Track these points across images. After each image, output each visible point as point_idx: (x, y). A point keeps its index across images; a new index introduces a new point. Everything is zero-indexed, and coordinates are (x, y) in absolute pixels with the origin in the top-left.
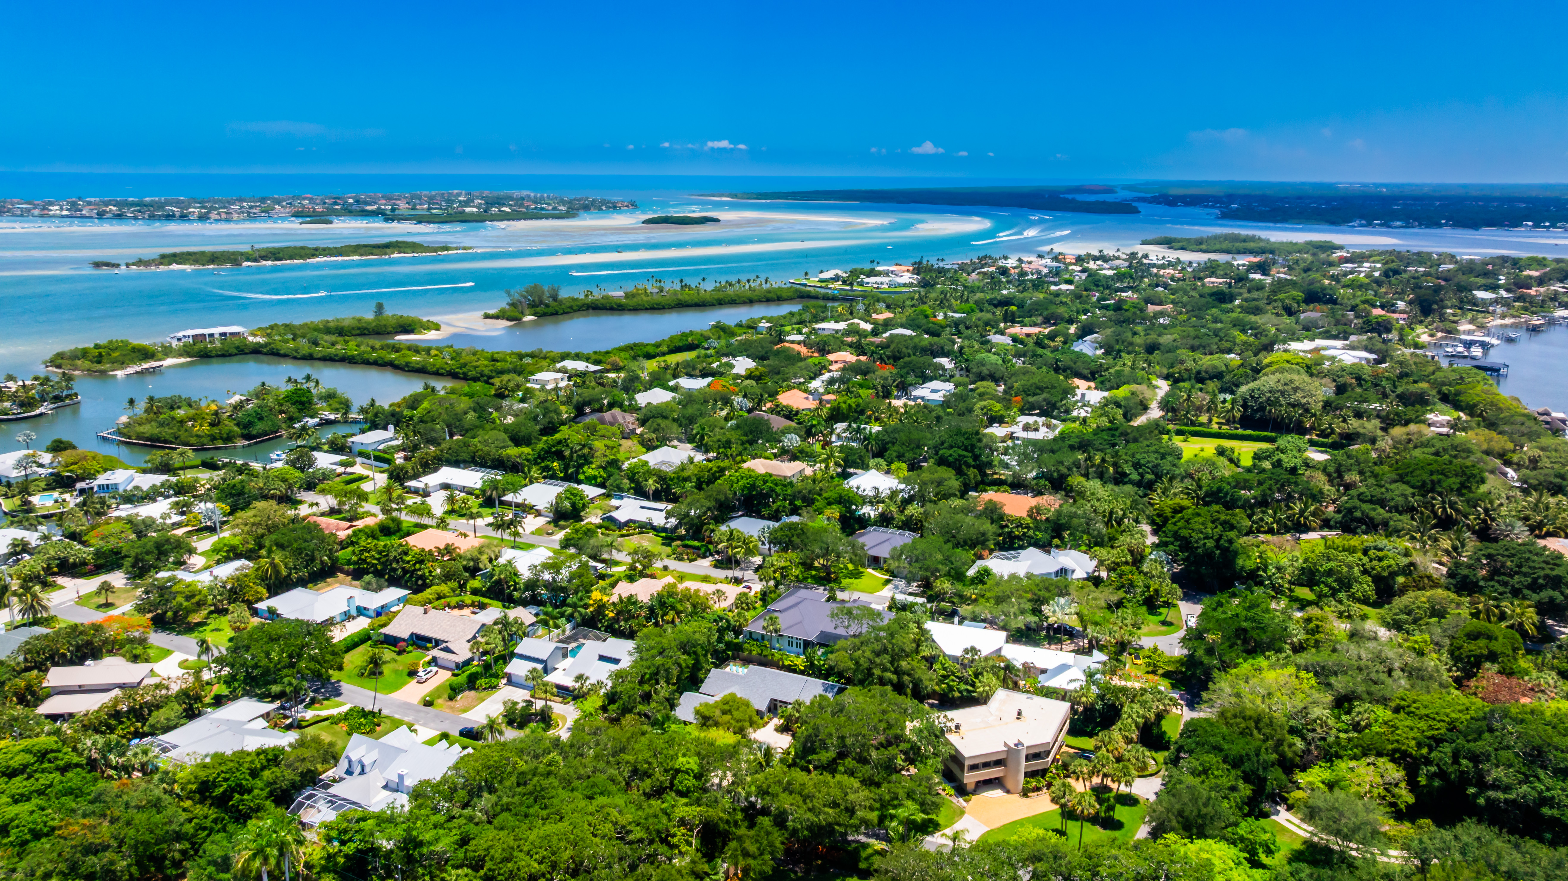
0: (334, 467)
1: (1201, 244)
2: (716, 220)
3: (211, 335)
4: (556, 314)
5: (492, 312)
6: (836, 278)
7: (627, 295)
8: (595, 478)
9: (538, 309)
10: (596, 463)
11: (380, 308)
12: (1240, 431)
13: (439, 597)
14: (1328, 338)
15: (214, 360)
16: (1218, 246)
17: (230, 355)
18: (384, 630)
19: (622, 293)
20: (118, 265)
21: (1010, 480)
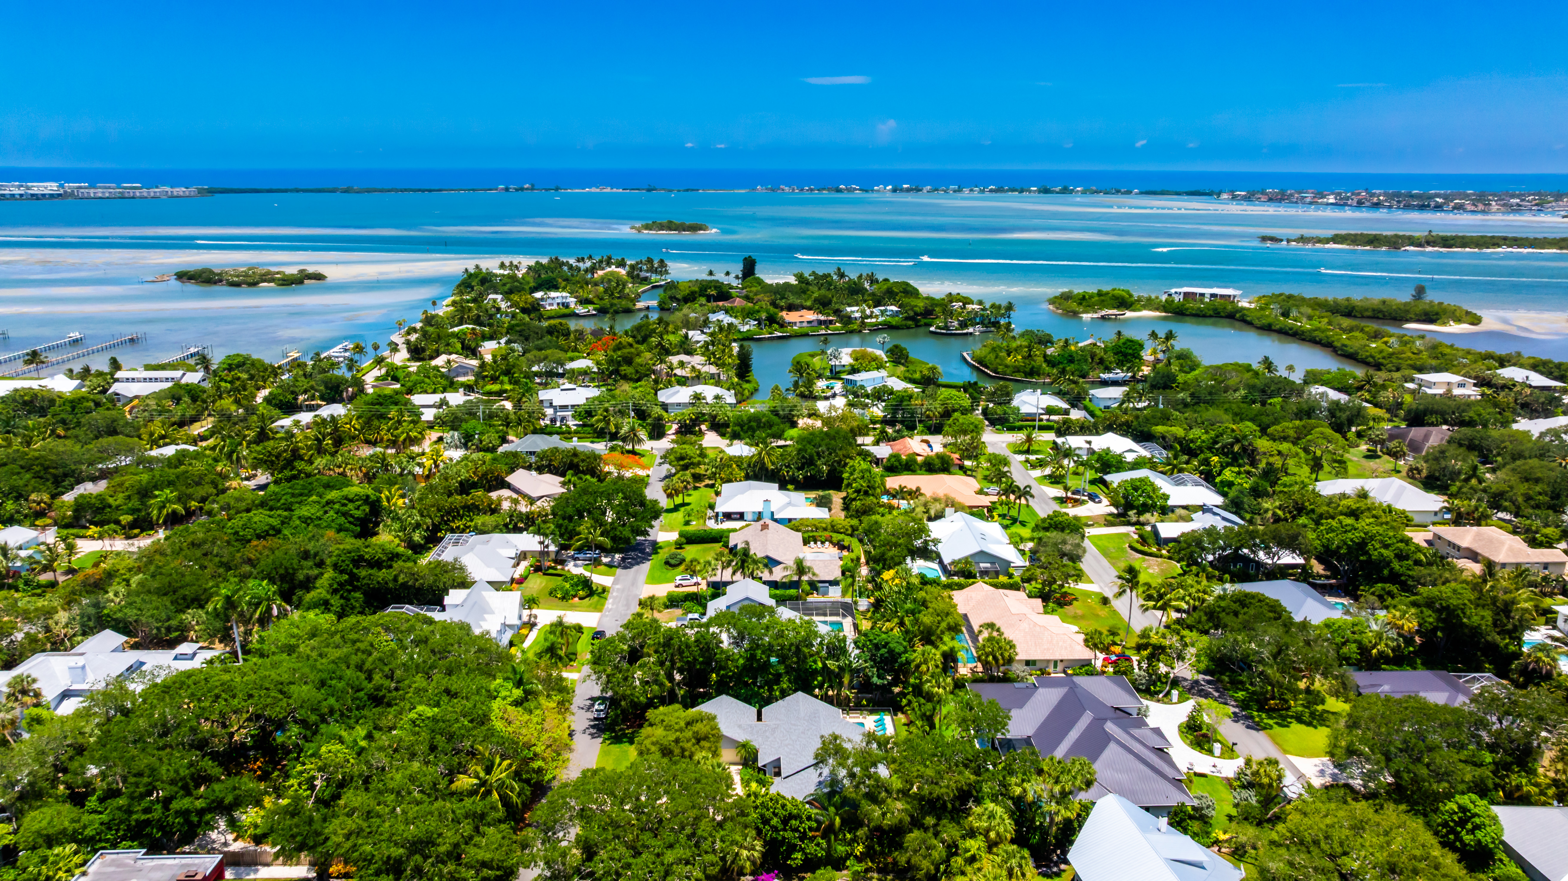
3: (1202, 295)
11: (1420, 291)
15: (1187, 318)
17: (1204, 316)
20: (1281, 240)
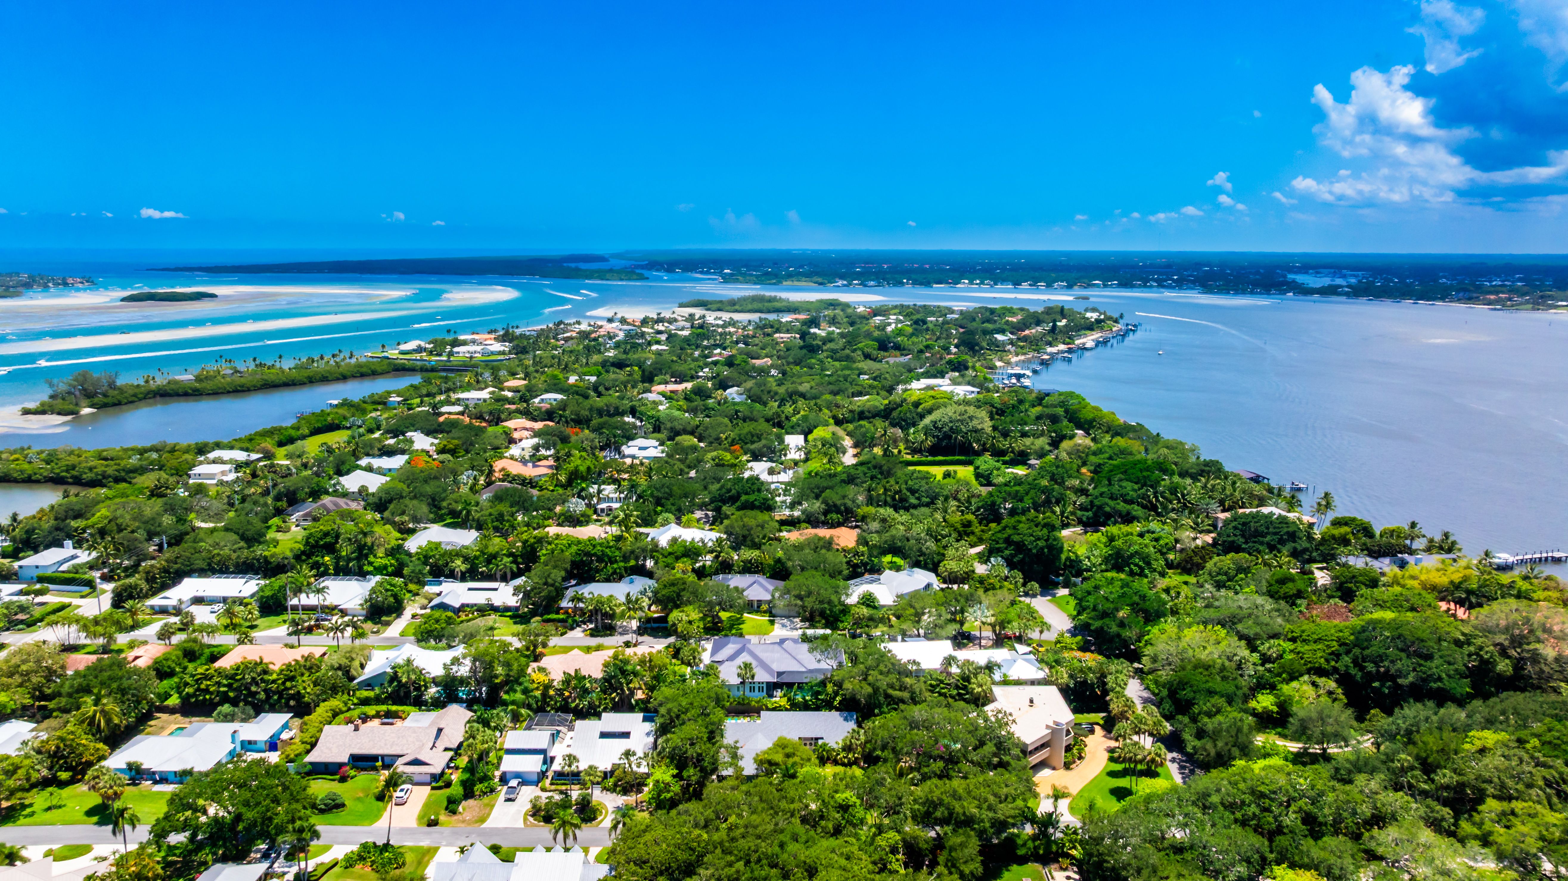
0: (15, 598)
1: (734, 305)
2: (213, 296)
4: (118, 404)
5: (32, 405)
6: (420, 350)
7: (198, 379)
8: (385, 567)
9: (96, 400)
10: (381, 553)
12: (930, 458)
13: (335, 714)
14: (929, 377)
16: (750, 307)
18: (309, 758)
19: (191, 377)
21: (803, 517)
